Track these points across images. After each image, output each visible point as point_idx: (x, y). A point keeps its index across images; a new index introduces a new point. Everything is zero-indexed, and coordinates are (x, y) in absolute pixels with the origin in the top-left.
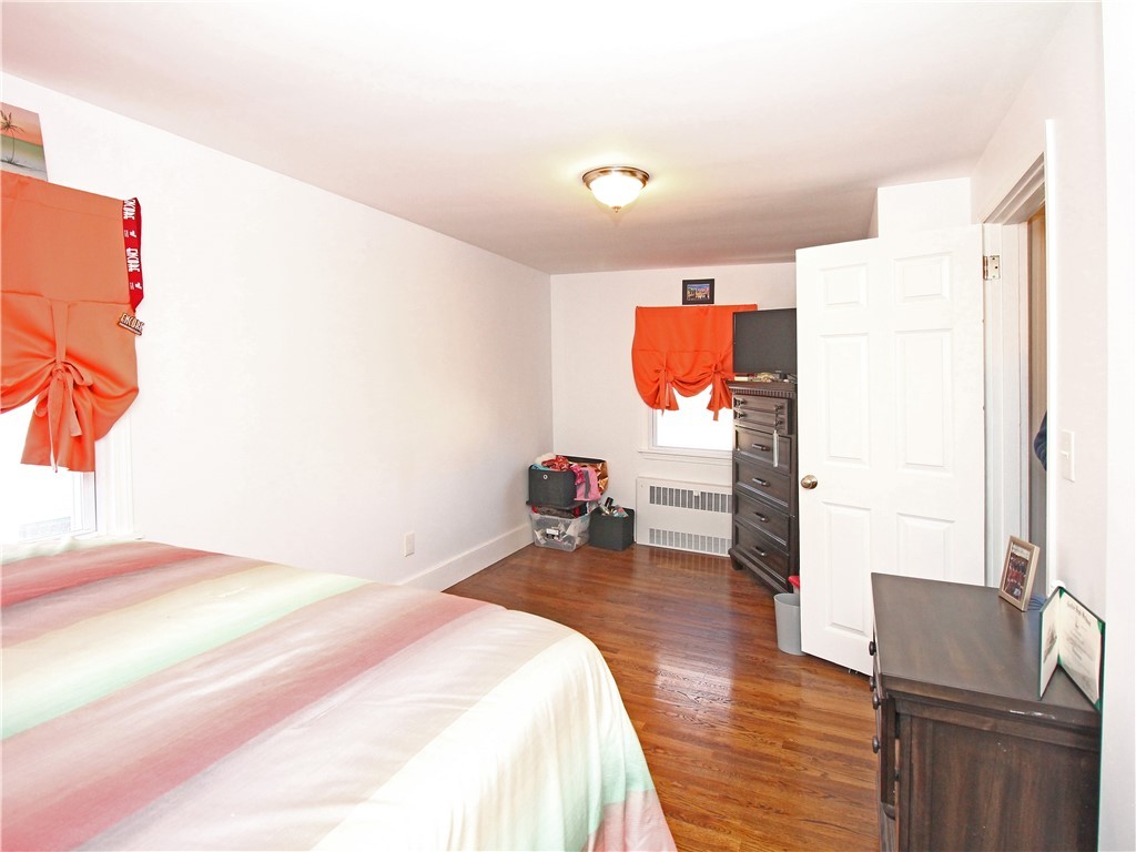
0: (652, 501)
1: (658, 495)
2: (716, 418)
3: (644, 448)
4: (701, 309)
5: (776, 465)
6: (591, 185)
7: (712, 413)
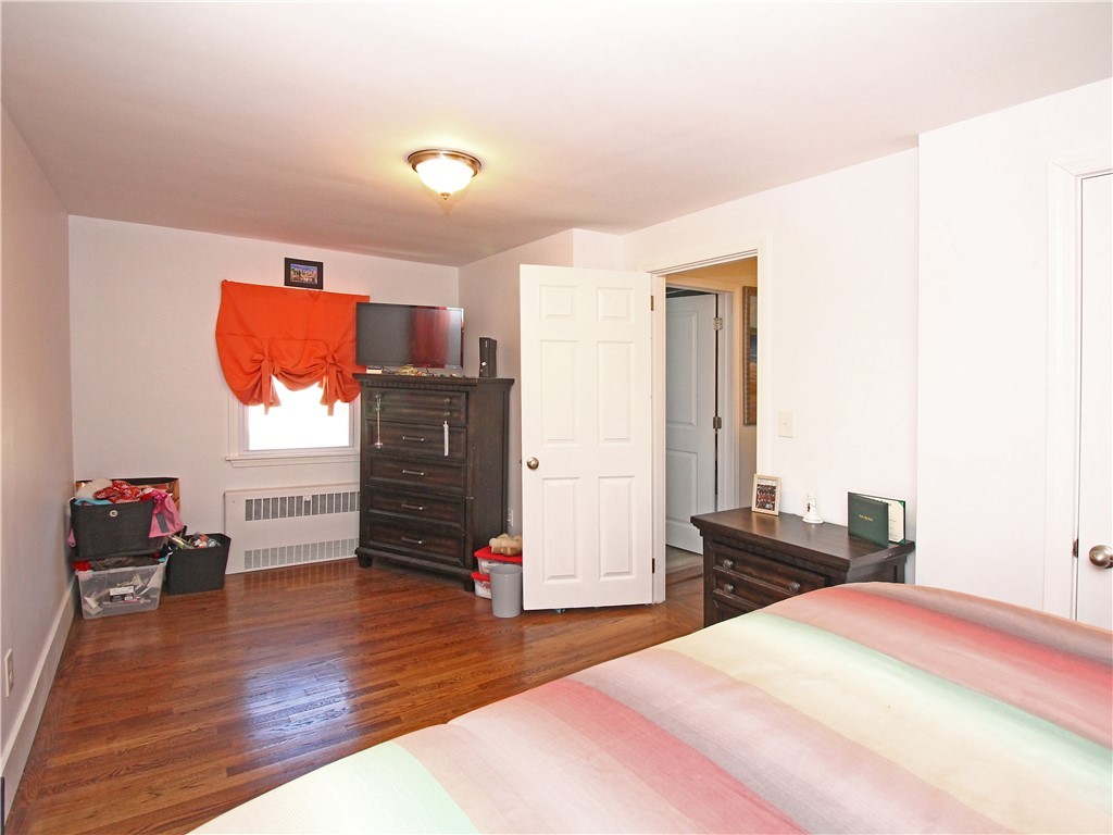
0: (248, 517)
1: (255, 509)
2: (331, 412)
3: (234, 455)
4: (310, 293)
5: (446, 454)
6: (418, 167)
7: (326, 408)
